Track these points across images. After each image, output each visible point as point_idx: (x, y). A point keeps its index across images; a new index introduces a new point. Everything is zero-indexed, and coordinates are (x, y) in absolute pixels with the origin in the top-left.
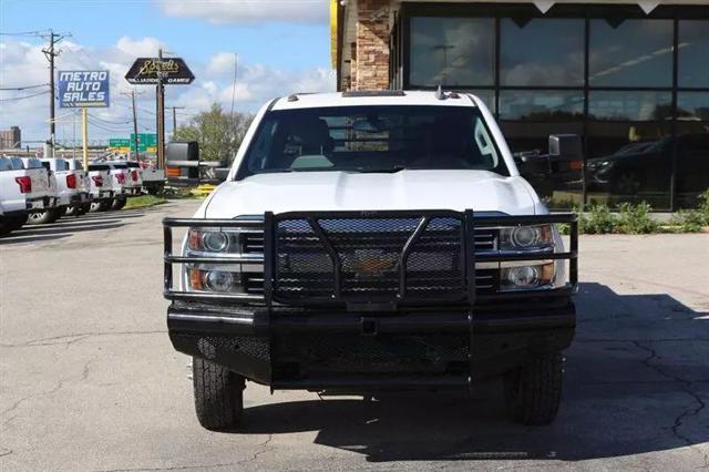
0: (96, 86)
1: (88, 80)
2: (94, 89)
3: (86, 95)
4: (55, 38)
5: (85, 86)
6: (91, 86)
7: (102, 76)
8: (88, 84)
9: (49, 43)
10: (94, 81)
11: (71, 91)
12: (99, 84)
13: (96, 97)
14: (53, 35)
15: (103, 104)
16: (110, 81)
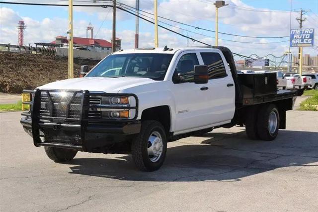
0: (308, 36)
1: (304, 34)
2: (306, 37)
3: (302, 41)
4: (303, 13)
5: (302, 36)
6: (305, 36)
7: (311, 31)
8: (304, 35)
9: (300, 15)
10: (306, 34)
11: (295, 38)
12: (309, 35)
13: (307, 41)
14: (302, 11)
15: (311, 45)
16: (315, 34)
